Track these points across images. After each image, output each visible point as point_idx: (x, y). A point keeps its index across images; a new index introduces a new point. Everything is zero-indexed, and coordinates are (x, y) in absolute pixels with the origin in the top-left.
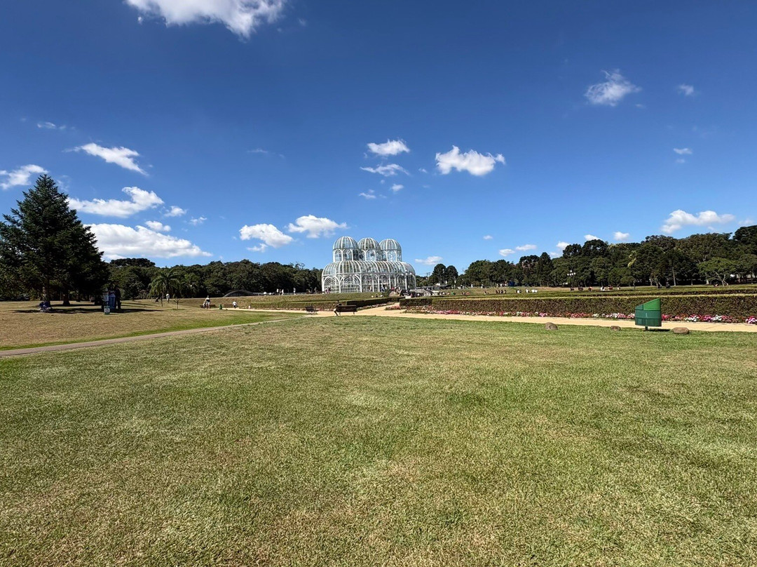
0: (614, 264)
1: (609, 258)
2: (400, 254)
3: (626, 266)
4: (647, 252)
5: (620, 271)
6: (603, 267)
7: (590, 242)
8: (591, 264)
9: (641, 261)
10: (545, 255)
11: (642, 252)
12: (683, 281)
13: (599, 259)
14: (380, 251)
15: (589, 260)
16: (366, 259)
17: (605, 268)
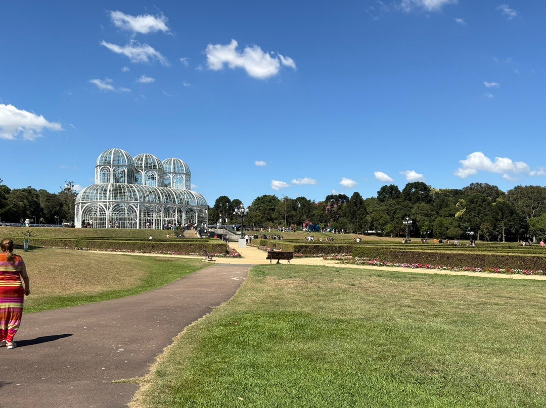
0: (437, 213)
1: (432, 205)
2: (188, 180)
3: (453, 215)
4: (477, 201)
5: (447, 221)
6: (426, 215)
7: (412, 184)
8: (413, 211)
9: (469, 211)
10: (357, 195)
11: (472, 202)
12: (511, 237)
13: (421, 205)
14: (162, 173)
15: (411, 205)
16: (143, 182)
17: (427, 216)
